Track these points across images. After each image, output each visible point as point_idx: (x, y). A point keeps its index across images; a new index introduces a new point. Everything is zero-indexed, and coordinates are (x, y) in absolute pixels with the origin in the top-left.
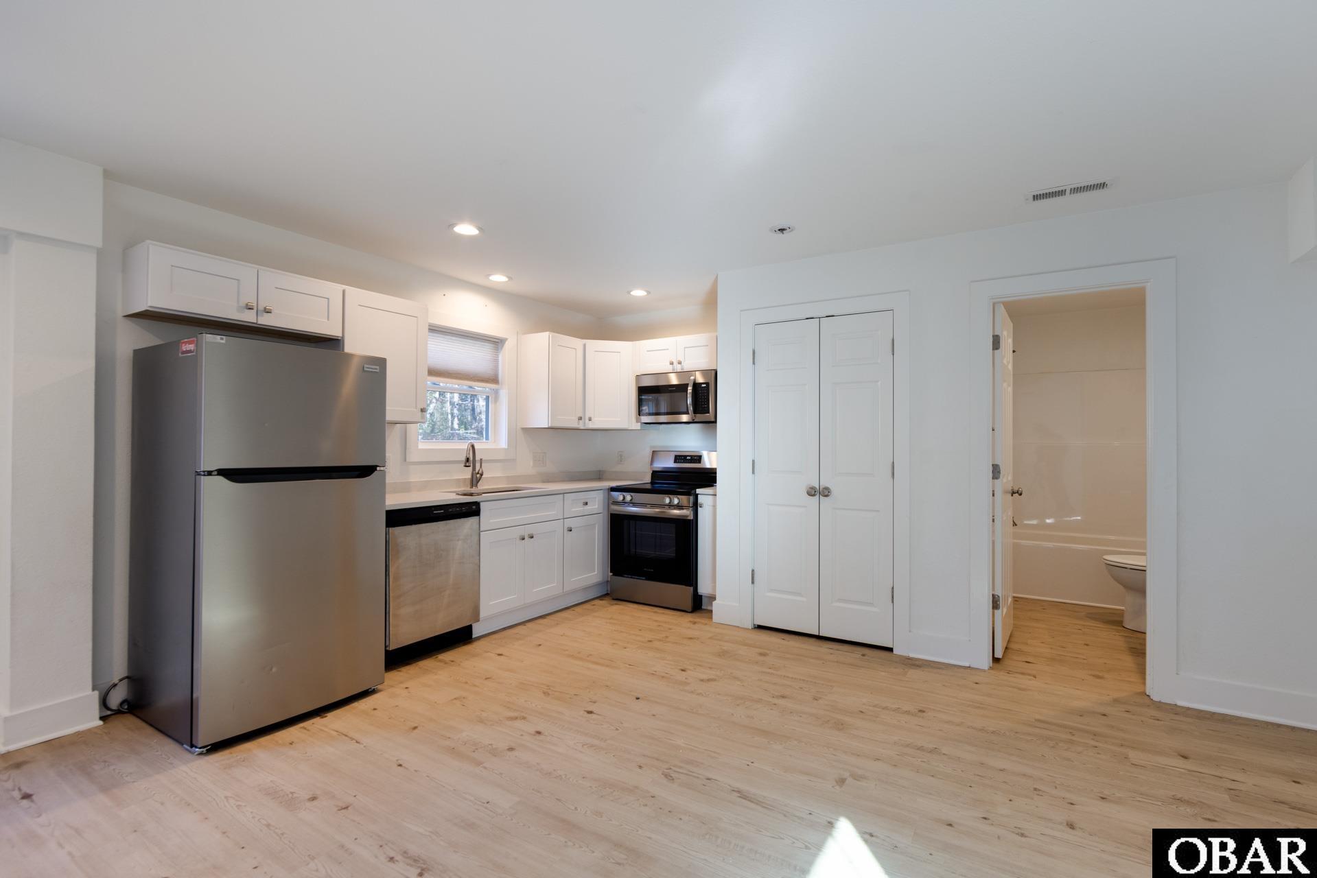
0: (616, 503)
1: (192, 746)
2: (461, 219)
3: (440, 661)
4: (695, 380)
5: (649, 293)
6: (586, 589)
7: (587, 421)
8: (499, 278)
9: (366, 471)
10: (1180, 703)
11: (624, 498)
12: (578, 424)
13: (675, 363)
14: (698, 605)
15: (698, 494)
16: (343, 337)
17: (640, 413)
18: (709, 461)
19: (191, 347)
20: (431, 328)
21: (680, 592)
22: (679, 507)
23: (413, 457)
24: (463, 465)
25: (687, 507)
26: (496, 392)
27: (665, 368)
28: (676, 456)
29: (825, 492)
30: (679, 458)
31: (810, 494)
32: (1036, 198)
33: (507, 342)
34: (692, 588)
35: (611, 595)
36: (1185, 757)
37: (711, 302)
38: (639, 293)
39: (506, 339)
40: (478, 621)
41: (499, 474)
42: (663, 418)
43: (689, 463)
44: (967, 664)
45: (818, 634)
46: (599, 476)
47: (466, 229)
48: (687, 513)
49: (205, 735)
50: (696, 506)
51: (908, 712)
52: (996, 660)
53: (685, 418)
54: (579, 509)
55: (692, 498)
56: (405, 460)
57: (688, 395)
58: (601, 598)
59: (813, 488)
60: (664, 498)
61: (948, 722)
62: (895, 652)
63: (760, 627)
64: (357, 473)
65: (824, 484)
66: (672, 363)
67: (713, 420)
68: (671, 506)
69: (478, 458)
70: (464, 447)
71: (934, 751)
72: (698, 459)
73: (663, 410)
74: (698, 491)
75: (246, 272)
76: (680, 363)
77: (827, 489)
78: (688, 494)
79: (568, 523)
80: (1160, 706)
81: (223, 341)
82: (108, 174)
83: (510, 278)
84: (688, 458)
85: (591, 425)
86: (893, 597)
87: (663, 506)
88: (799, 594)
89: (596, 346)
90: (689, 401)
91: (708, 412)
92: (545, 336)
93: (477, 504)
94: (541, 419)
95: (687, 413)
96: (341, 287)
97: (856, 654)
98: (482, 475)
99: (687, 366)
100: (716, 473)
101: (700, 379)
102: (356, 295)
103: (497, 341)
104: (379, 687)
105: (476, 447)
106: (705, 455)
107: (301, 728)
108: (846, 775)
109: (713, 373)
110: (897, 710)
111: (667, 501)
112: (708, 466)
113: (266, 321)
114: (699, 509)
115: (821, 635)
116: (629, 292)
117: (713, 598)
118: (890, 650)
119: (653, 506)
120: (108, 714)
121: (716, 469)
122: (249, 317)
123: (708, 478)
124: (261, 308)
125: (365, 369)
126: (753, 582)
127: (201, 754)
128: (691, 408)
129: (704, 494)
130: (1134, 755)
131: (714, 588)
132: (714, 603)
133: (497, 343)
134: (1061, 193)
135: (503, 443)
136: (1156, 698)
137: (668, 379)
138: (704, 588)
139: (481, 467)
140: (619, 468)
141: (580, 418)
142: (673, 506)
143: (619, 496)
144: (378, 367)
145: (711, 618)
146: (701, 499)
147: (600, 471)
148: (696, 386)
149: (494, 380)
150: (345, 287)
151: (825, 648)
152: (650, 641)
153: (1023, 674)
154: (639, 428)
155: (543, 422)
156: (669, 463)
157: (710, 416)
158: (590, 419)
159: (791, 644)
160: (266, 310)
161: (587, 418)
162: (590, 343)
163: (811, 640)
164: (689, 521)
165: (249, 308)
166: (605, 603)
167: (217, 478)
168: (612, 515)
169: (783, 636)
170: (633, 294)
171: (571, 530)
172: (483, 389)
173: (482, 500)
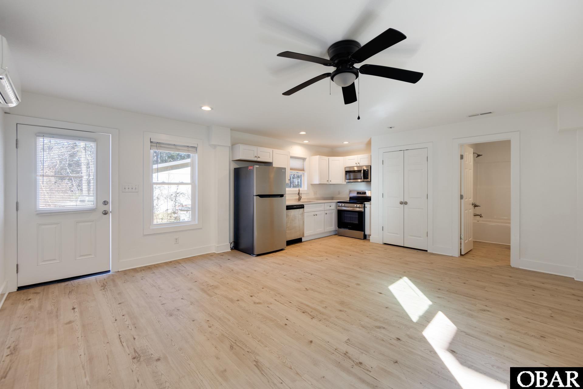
0: (339, 206)
1: (253, 254)
4: (364, 169)
5: (349, 142)
6: (330, 232)
7: (330, 182)
8: (306, 142)
9: (282, 196)
10: (520, 268)
11: (342, 205)
12: (327, 183)
14: (365, 237)
16: (273, 162)
17: (346, 179)
18: (368, 194)
19: (252, 168)
20: (291, 157)
21: (360, 234)
22: (359, 208)
24: (297, 195)
25: (362, 208)
26: (304, 174)
27: (354, 165)
29: (406, 203)
30: (358, 193)
31: (400, 203)
34: (363, 232)
35: (338, 234)
36: (510, 277)
37: (369, 144)
38: (346, 143)
40: (304, 237)
41: (306, 197)
42: (352, 181)
43: (362, 194)
44: (451, 255)
45: (403, 246)
46: (332, 198)
47: (303, 133)
48: (362, 210)
49: (256, 252)
50: (364, 207)
51: (427, 263)
52: (461, 255)
53: (359, 180)
54: (329, 208)
55: (363, 205)
57: (361, 173)
58: (335, 235)
59: (402, 202)
60: (354, 205)
62: (428, 251)
63: (385, 244)
64: (280, 196)
65: (405, 201)
66: (356, 164)
67: (370, 181)
68: (356, 207)
69: (300, 193)
70: (297, 190)
72: (365, 193)
73: (352, 178)
74: (365, 203)
75: (254, 148)
76: (359, 163)
77: (406, 202)
78: (362, 203)
79: (326, 212)
80: (513, 268)
82: (231, 130)
83: (309, 141)
85: (331, 183)
86: (427, 235)
87: (354, 207)
88: (397, 234)
89: (332, 158)
90: (362, 175)
91: (368, 178)
92: (318, 156)
94: (317, 182)
95: (361, 179)
97: (416, 251)
98: (302, 197)
99: (361, 164)
100: (371, 198)
101: (365, 169)
102: (276, 151)
104: (285, 249)
105: (300, 190)
106: (367, 192)
108: (406, 271)
109: (370, 166)
110: (424, 262)
111: (355, 206)
113: (259, 160)
114: (366, 208)
115: (405, 246)
117: (370, 235)
118: (427, 251)
119: (351, 207)
120: (232, 249)
121: (371, 196)
122: (255, 159)
123: (368, 199)
125: (282, 171)
126: (383, 230)
127: (255, 256)
128: (362, 177)
129: (367, 204)
131: (370, 232)
132: (370, 236)
133: (304, 159)
134: (477, 115)
135: (306, 188)
136: (512, 266)
137: (354, 169)
138: (367, 232)
139: (301, 195)
140: (339, 196)
141: (328, 181)
142: (357, 207)
143: (340, 204)
144: (284, 170)
145: (370, 241)
146: (366, 205)
147: (332, 197)
148: (364, 170)
149: (303, 170)
150: (273, 149)
151: (405, 249)
153: (469, 259)
154: (346, 184)
155: (318, 183)
156: (355, 194)
157: (369, 180)
158: (331, 181)
159: (395, 248)
160: (259, 157)
161: (330, 181)
162: (330, 158)
163: (401, 248)
164: (362, 212)
165: (256, 157)
166: (336, 236)
167: (258, 197)
168: (338, 210)
169: (392, 246)
170: (344, 143)
171: (326, 214)
172: (300, 173)
173: (303, 204)
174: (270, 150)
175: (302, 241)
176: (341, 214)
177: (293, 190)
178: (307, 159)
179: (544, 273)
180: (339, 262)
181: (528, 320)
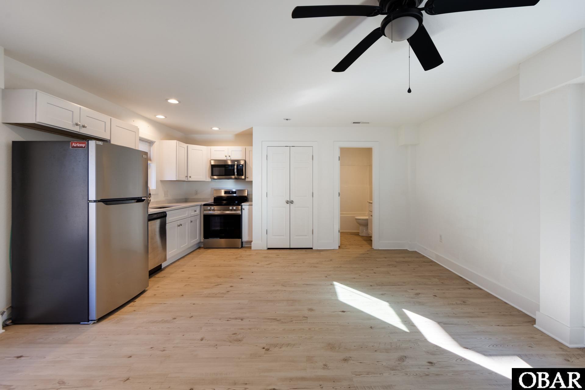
0: (205, 210)
1: (89, 321)
2: (171, 97)
3: (157, 277)
4: (237, 163)
5: (220, 129)
8: (161, 117)
11: (207, 208)
12: (185, 179)
13: (227, 157)
14: (242, 245)
16: (110, 140)
17: (211, 175)
19: (83, 145)
20: (140, 139)
21: (235, 242)
22: (236, 210)
25: (239, 210)
26: (150, 164)
29: (292, 202)
30: (226, 192)
31: (286, 203)
32: (354, 123)
33: (155, 143)
34: (240, 239)
36: (386, 258)
38: (215, 129)
39: (155, 142)
40: (166, 261)
42: (223, 177)
43: (231, 194)
44: (333, 249)
45: (289, 247)
47: (173, 101)
48: (238, 212)
50: (242, 209)
51: (328, 261)
54: (193, 213)
55: (240, 207)
58: (199, 249)
59: (288, 201)
60: (229, 207)
61: (339, 261)
63: (269, 249)
66: (226, 156)
67: (244, 178)
71: (340, 267)
72: (235, 193)
74: (243, 204)
75: (74, 107)
76: (229, 156)
77: (292, 201)
79: (190, 219)
80: (376, 250)
81: (102, 144)
83: (166, 117)
84: (231, 192)
85: (190, 179)
86: (313, 233)
88: (283, 236)
90: (235, 171)
91: (243, 175)
92: (174, 143)
93: (165, 212)
94: (172, 177)
95: (234, 175)
97: (304, 251)
99: (234, 158)
101: (239, 163)
102: (115, 121)
103: (150, 142)
104: (146, 289)
107: (130, 306)
108: (326, 275)
109: (244, 161)
110: (325, 261)
111: (231, 208)
113: (83, 131)
116: (211, 128)
117: (250, 242)
118: (312, 248)
119: (224, 210)
123: (247, 199)
124: (81, 125)
125: (143, 157)
126: (267, 234)
127: (94, 323)
128: (236, 173)
129: (245, 206)
130: (378, 259)
131: (252, 239)
133: (150, 143)
134: (359, 123)
136: (375, 249)
138: (246, 239)
140: (196, 197)
141: (186, 176)
142: (230, 211)
144: (146, 156)
145: (251, 249)
146: (243, 207)
147: (186, 198)
148: (238, 166)
149: (150, 159)
150: (111, 117)
151: (294, 251)
152: (236, 258)
154: (210, 181)
155: (174, 179)
156: (222, 194)
158: (190, 177)
159: (281, 251)
160: (84, 127)
162: (190, 146)
163: (287, 250)
164: (240, 215)
165: (77, 125)
166: (202, 250)
167: (101, 203)
168: (204, 215)
169: (279, 250)
170: (213, 129)
171: (191, 222)
173: (165, 211)
174: (106, 118)
175: (162, 268)
176: (207, 219)
179: (397, 250)
180: (251, 286)
181: (443, 291)
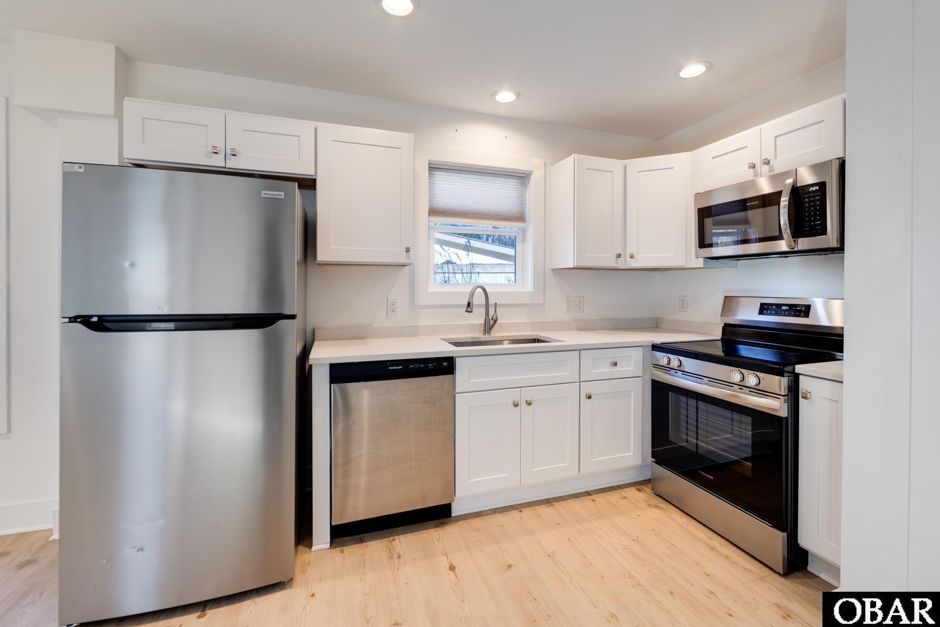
0: (657, 366)
4: (794, 184)
5: (709, 66)
7: (628, 258)
8: (506, 96)
11: (669, 363)
12: (617, 263)
13: (757, 166)
15: (798, 374)
16: (316, 177)
17: (703, 243)
18: (827, 316)
22: (759, 391)
23: (421, 301)
24: (465, 309)
25: (777, 395)
26: (524, 231)
27: (743, 174)
28: (762, 305)
30: (764, 309)
33: (532, 175)
34: (785, 535)
39: (531, 172)
41: (523, 320)
43: (785, 315)
48: (777, 406)
50: (794, 394)
54: (606, 370)
55: (785, 380)
56: (414, 304)
57: (782, 211)
60: (732, 372)
67: (834, 244)
68: (743, 386)
69: (491, 302)
70: (467, 291)
72: (809, 309)
74: (799, 368)
75: (211, 117)
76: (767, 162)
79: (586, 388)
83: (518, 95)
84: (784, 308)
85: (633, 264)
89: (636, 165)
90: (784, 219)
91: (824, 232)
93: (448, 360)
95: (780, 238)
96: (313, 124)
98: (495, 321)
99: (782, 165)
100: (842, 336)
102: (329, 131)
106: (818, 304)
109: (838, 164)
112: (824, 321)
113: (234, 164)
114: (802, 401)
116: (677, 74)
119: (713, 381)
121: (842, 328)
122: (217, 162)
123: (825, 344)
124: (228, 151)
128: (788, 230)
129: (814, 380)
133: (522, 177)
135: (527, 285)
138: (812, 540)
139: (495, 312)
140: (680, 316)
141: (619, 256)
143: (663, 358)
144: (282, 194)
146: (806, 383)
147: (657, 319)
148: (797, 192)
149: (520, 218)
150: (317, 123)
154: (702, 266)
155: (570, 262)
156: (751, 315)
157: (830, 239)
158: (632, 257)
160: (234, 153)
161: (628, 256)
162: (632, 162)
164: (780, 419)
165: (216, 152)
167: (79, 326)
168: (655, 386)
170: (684, 74)
171: (590, 397)
172: (508, 229)
173: (454, 355)
174: (301, 126)
175: (453, 514)
177: (440, 290)
178: (533, 177)
